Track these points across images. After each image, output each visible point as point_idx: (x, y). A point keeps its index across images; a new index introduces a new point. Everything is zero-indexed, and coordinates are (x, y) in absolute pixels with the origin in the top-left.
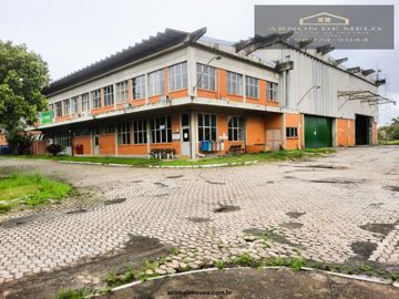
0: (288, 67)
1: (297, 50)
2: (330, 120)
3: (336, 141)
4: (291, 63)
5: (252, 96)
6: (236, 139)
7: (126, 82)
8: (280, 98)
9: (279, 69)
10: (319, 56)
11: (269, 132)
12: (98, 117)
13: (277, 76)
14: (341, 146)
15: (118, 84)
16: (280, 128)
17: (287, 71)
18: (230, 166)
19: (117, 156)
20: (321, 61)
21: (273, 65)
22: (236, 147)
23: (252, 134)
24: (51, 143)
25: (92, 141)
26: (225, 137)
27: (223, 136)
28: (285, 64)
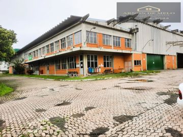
0: (136, 31)
1: (142, 22)
2: (162, 56)
3: (166, 67)
4: (137, 29)
5: (117, 45)
6: (108, 66)
7: (59, 41)
8: (132, 46)
9: (132, 32)
10: (155, 25)
11: (126, 63)
12: (46, 57)
13: (131, 35)
14: (168, 69)
15: (55, 42)
16: (131, 61)
17: (136, 33)
18: (97, 80)
19: (55, 75)
20: (156, 27)
21: (129, 30)
22: (108, 70)
23: (116, 64)
24: (32, 69)
25: (46, 68)
26: (102, 65)
27: (101, 65)
28: (134, 30)
